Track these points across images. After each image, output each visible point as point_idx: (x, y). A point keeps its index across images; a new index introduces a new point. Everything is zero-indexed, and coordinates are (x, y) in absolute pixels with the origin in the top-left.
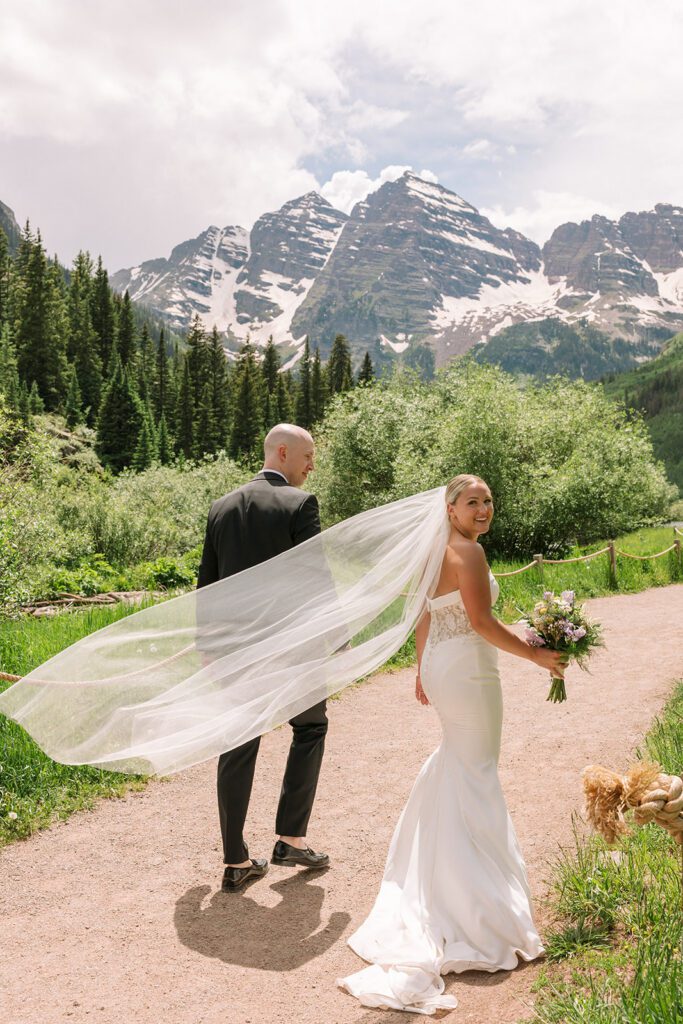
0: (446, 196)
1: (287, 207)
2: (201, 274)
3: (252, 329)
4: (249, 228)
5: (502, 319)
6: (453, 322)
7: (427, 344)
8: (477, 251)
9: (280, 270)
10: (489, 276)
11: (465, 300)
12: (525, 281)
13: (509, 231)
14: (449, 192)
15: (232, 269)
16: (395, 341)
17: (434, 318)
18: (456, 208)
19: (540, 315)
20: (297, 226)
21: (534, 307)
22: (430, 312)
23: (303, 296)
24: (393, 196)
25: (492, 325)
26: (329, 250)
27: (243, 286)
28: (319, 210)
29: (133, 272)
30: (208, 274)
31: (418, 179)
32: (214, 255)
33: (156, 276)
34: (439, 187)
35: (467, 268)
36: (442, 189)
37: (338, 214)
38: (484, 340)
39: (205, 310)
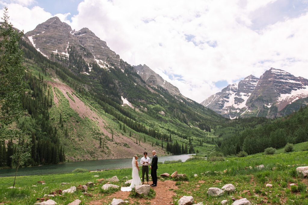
1: (245, 79)
2: (227, 95)
3: (238, 105)
4: (238, 84)
5: (296, 98)
6: (283, 100)
7: (276, 105)
8: (290, 83)
9: (244, 92)
10: (294, 88)
11: (287, 94)
12: (304, 88)
13: (299, 77)
14: (282, 71)
15: (234, 93)
16: (268, 105)
17: (278, 99)
18: (285, 74)
19: (306, 96)
20: (248, 83)
21: (305, 94)
22: (277, 98)
23: (249, 97)
24: (268, 74)
25: (293, 99)
26: (255, 86)
27: (236, 96)
28: (252, 78)
29: (214, 95)
30: (229, 94)
31: (274, 69)
32: (230, 90)
33: (219, 96)
34: (280, 70)
35: (287, 87)
37: (257, 79)
38: (290, 103)
39: (228, 102)
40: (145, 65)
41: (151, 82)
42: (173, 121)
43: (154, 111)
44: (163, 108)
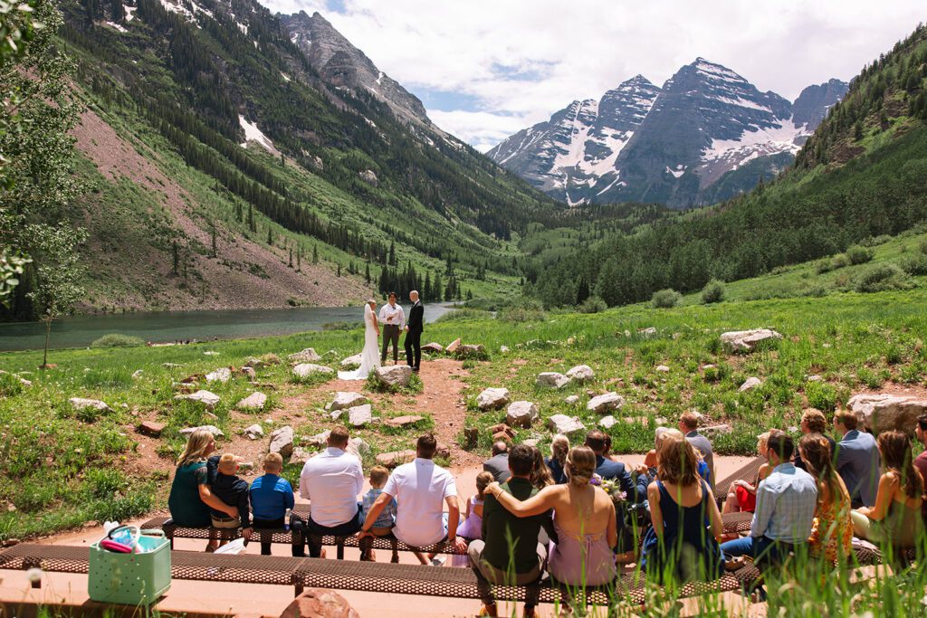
0: (725, 72)
1: (622, 86)
2: (565, 131)
3: (592, 164)
4: (598, 100)
5: (751, 154)
6: (716, 157)
7: (696, 171)
8: (743, 108)
9: (613, 126)
10: (750, 124)
11: (730, 142)
12: (778, 127)
13: (769, 93)
15: (586, 127)
16: (676, 170)
17: (704, 154)
18: (731, 80)
19: (778, 150)
20: (627, 98)
21: (777, 145)
22: (702, 151)
23: (626, 142)
24: (687, 75)
25: (743, 158)
26: (647, 112)
27: (590, 138)
28: (641, 86)
29: (528, 131)
30: (570, 131)
31: (706, 63)
32: (575, 119)
33: (541, 133)
34: (720, 66)
35: (734, 120)
36: (723, 68)
37: (655, 88)
38: (735, 168)
39: (566, 153)
40: (316, 14)
41: (336, 74)
42: (401, 204)
43: (346, 170)
44: (373, 162)
